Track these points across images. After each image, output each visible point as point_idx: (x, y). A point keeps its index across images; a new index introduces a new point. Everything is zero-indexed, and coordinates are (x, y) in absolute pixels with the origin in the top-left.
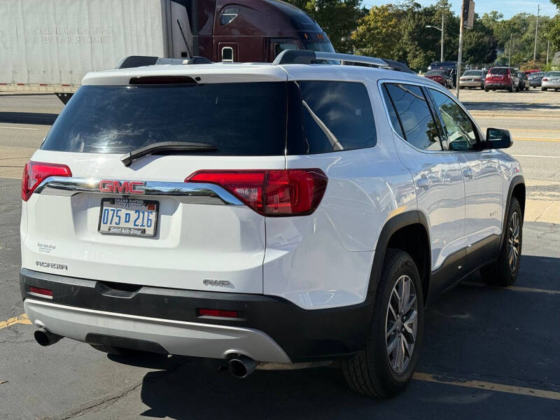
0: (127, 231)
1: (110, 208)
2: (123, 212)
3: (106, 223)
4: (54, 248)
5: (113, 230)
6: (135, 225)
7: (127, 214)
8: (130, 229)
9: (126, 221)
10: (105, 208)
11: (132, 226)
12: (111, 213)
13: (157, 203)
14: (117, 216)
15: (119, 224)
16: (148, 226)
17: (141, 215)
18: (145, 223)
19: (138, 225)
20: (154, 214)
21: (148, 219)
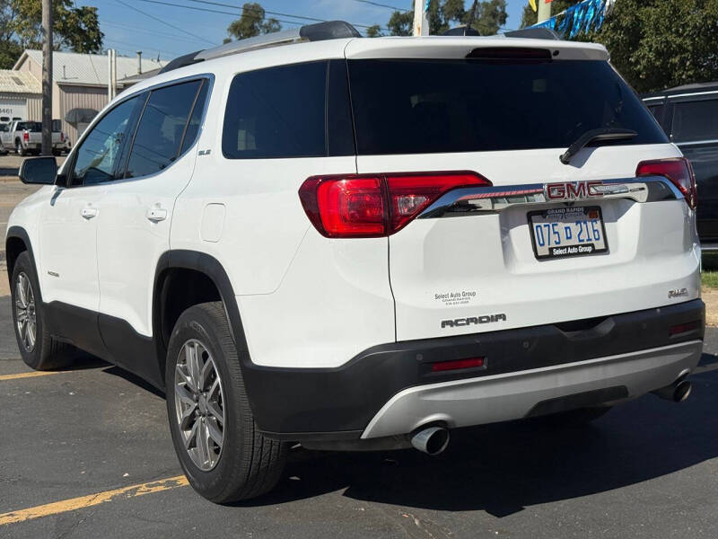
0: (575, 250)
1: (542, 225)
2: (561, 226)
3: (543, 245)
4: (474, 294)
5: (556, 252)
6: (580, 241)
7: (566, 228)
8: (577, 246)
9: (568, 238)
10: (535, 225)
11: (577, 243)
12: (545, 230)
13: (599, 209)
14: (555, 233)
15: (559, 243)
16: (596, 239)
17: (584, 226)
18: (592, 237)
19: (583, 241)
20: (599, 222)
21: (594, 231)
